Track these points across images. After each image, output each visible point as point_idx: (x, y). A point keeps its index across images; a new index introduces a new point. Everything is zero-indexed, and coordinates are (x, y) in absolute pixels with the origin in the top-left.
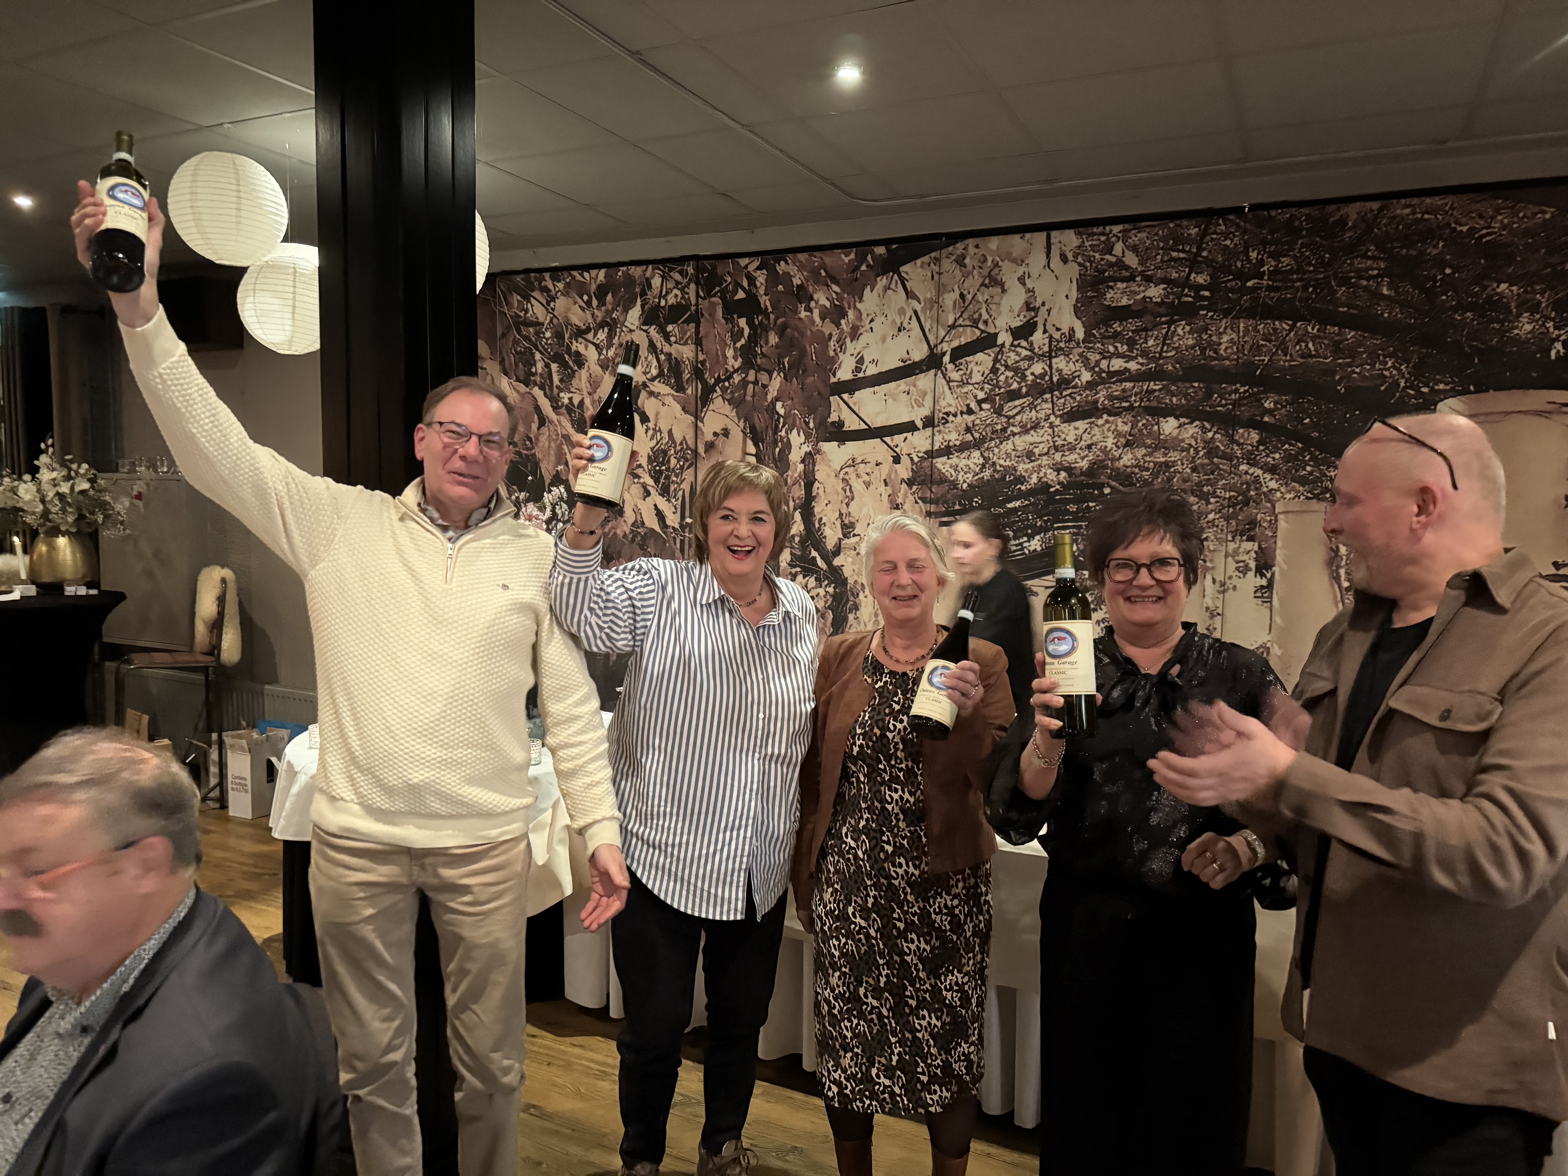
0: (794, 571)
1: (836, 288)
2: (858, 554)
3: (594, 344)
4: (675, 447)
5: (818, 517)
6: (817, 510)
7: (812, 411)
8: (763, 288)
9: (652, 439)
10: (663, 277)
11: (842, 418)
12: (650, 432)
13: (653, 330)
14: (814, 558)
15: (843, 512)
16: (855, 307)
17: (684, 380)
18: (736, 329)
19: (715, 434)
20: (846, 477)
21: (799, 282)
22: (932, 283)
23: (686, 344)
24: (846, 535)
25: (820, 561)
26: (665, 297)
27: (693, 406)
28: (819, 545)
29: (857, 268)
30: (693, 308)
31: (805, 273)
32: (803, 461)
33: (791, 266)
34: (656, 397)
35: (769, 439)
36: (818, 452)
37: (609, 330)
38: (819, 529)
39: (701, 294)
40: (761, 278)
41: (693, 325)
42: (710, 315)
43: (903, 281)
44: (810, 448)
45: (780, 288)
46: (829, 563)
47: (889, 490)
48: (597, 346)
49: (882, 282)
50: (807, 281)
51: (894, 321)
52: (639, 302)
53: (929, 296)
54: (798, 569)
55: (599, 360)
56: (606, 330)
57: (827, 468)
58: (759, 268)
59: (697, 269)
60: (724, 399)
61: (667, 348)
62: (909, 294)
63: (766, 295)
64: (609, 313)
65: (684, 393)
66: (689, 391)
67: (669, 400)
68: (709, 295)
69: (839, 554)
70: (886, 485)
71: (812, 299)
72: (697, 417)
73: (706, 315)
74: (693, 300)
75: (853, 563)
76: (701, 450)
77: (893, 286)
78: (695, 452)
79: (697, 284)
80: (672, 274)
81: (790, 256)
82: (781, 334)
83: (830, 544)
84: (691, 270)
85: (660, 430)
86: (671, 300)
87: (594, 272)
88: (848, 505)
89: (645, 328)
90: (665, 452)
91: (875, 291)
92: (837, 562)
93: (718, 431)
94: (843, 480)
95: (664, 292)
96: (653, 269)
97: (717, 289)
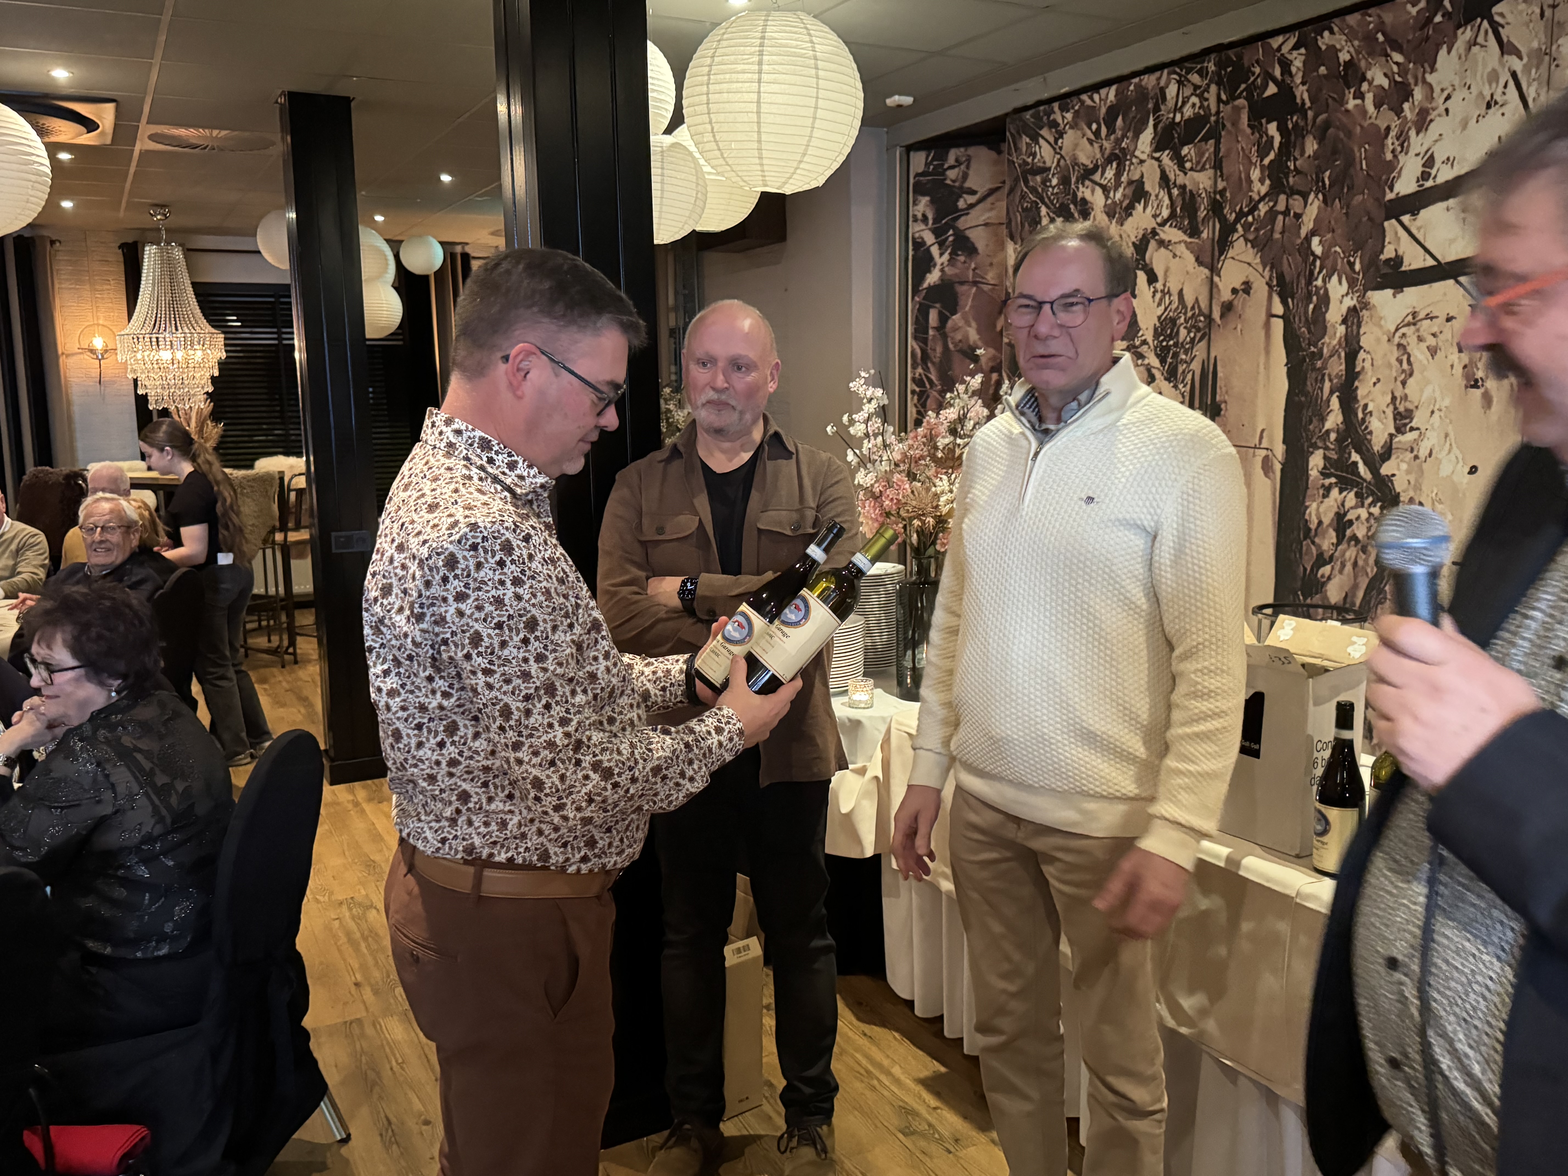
0: (1327, 482)
1: (1398, 57)
2: (1416, 457)
3: (1101, 185)
4: (1185, 314)
5: (1362, 403)
6: (1360, 393)
7: (1359, 247)
8: (1300, 74)
9: (1159, 305)
10: (1180, 83)
11: (1400, 253)
12: (1158, 295)
13: (1166, 157)
14: (1355, 464)
15: (1398, 394)
16: (1424, 81)
17: (1200, 220)
18: (1264, 139)
19: (1234, 291)
20: (1404, 342)
21: (1347, 57)
22: (1542, 23)
23: (1203, 169)
24: (1400, 430)
25: (1362, 469)
26: (1180, 110)
27: (1209, 254)
28: (1362, 444)
29: (1430, 20)
30: (1213, 119)
31: (1356, 43)
32: (1344, 321)
33: (1337, 36)
34: (1166, 248)
35: (1300, 292)
36: (1366, 305)
37: (1118, 165)
38: (1363, 420)
39: (1224, 97)
40: (1298, 61)
41: (1212, 142)
42: (1233, 124)
43: (1496, 28)
44: (1354, 302)
45: (1323, 70)
46: (1374, 469)
47: (1465, 358)
48: (1104, 188)
49: (1465, 35)
50: (1358, 52)
51: (1481, 94)
52: (1151, 122)
53: (1535, 45)
54: (1333, 480)
55: (1105, 205)
56: (1114, 165)
57: (1376, 330)
58: (1296, 47)
59: (1220, 65)
60: (1246, 240)
61: (1181, 179)
62: (1505, 48)
63: (1303, 83)
64: (1118, 141)
65: (1199, 237)
66: (1204, 235)
67: (1182, 249)
68: (1232, 97)
69: (1389, 458)
70: (1460, 351)
71: (1364, 78)
72: (1214, 270)
73: (1228, 125)
74: (1213, 110)
75: (1408, 472)
76: (1216, 315)
77: (1480, 39)
78: (1209, 318)
79: (1218, 84)
80: (1189, 76)
81: (1336, 20)
82: (1321, 139)
83: (1378, 442)
84: (1212, 67)
85: (1169, 292)
86: (1188, 112)
87: (1103, 92)
88: (1404, 383)
89: (1157, 155)
90: (1173, 321)
91: (1454, 52)
92: (1386, 469)
93: (1238, 286)
94: (1399, 345)
95: (1180, 104)
96: (1169, 74)
97: (1243, 86)
